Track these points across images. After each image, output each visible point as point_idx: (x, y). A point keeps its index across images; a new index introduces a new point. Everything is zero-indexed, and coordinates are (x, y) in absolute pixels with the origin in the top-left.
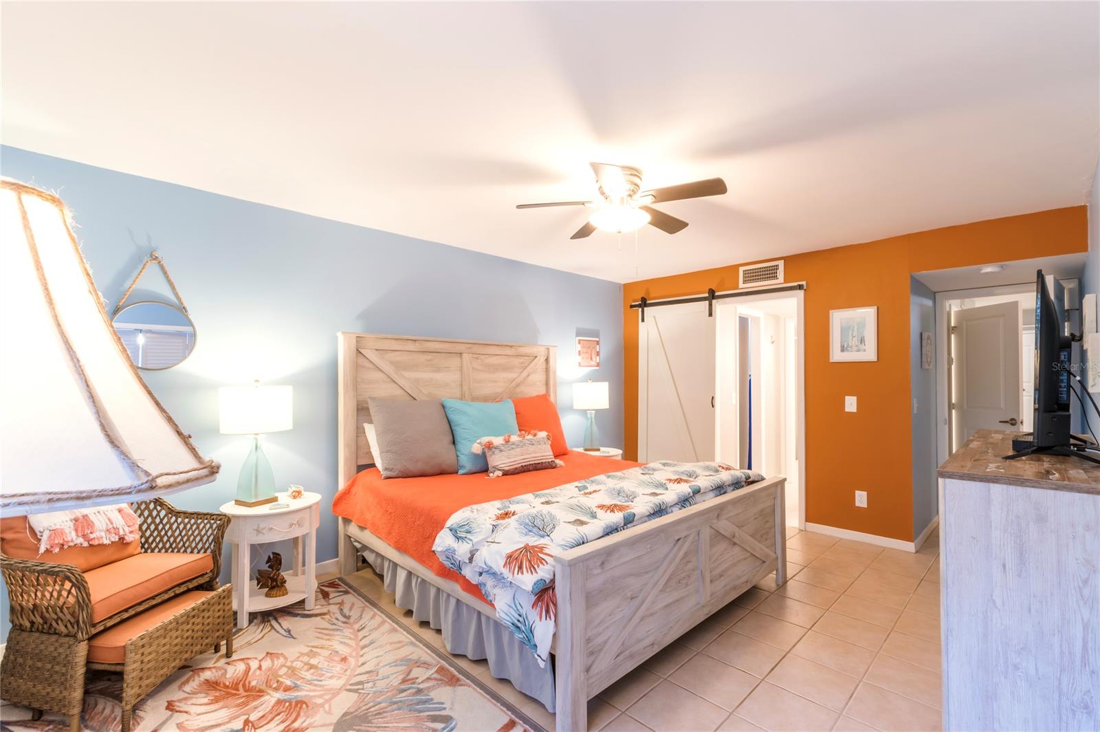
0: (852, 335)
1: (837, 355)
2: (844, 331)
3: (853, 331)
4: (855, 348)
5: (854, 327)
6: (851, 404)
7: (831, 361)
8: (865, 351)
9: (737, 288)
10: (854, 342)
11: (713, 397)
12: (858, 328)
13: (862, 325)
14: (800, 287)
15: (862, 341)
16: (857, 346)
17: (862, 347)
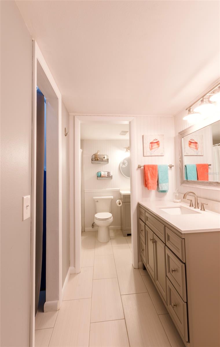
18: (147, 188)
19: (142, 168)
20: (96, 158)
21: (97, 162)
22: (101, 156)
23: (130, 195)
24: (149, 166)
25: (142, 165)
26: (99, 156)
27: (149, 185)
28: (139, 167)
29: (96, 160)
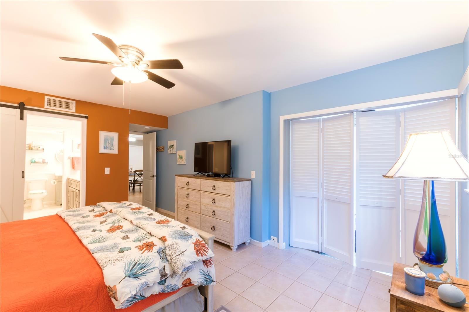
0: (108, 143)
1: (102, 150)
2: (106, 140)
3: (109, 141)
4: (109, 148)
5: (109, 140)
6: (107, 171)
7: (99, 153)
8: (113, 149)
9: (43, 107)
10: (109, 145)
11: (23, 172)
12: (111, 140)
13: (112, 139)
14: (86, 117)
15: (112, 145)
16: (110, 147)
17: (112, 148)
18: (73, 170)
19: (71, 158)
20: (30, 147)
21: (31, 151)
22: (35, 146)
23: (62, 177)
24: (76, 158)
25: (71, 157)
26: (34, 146)
27: (75, 168)
28: (69, 158)
29: (29, 149)
